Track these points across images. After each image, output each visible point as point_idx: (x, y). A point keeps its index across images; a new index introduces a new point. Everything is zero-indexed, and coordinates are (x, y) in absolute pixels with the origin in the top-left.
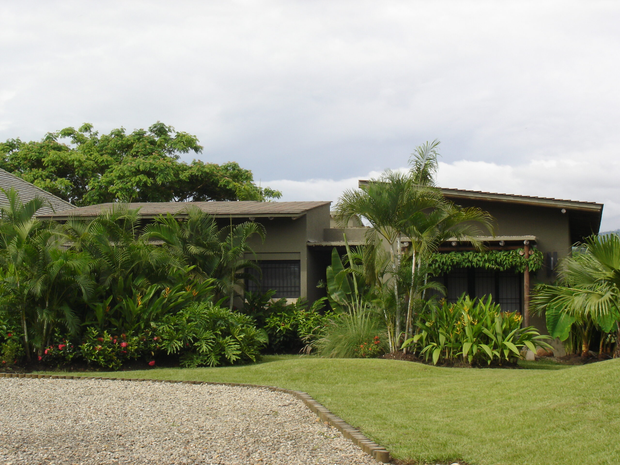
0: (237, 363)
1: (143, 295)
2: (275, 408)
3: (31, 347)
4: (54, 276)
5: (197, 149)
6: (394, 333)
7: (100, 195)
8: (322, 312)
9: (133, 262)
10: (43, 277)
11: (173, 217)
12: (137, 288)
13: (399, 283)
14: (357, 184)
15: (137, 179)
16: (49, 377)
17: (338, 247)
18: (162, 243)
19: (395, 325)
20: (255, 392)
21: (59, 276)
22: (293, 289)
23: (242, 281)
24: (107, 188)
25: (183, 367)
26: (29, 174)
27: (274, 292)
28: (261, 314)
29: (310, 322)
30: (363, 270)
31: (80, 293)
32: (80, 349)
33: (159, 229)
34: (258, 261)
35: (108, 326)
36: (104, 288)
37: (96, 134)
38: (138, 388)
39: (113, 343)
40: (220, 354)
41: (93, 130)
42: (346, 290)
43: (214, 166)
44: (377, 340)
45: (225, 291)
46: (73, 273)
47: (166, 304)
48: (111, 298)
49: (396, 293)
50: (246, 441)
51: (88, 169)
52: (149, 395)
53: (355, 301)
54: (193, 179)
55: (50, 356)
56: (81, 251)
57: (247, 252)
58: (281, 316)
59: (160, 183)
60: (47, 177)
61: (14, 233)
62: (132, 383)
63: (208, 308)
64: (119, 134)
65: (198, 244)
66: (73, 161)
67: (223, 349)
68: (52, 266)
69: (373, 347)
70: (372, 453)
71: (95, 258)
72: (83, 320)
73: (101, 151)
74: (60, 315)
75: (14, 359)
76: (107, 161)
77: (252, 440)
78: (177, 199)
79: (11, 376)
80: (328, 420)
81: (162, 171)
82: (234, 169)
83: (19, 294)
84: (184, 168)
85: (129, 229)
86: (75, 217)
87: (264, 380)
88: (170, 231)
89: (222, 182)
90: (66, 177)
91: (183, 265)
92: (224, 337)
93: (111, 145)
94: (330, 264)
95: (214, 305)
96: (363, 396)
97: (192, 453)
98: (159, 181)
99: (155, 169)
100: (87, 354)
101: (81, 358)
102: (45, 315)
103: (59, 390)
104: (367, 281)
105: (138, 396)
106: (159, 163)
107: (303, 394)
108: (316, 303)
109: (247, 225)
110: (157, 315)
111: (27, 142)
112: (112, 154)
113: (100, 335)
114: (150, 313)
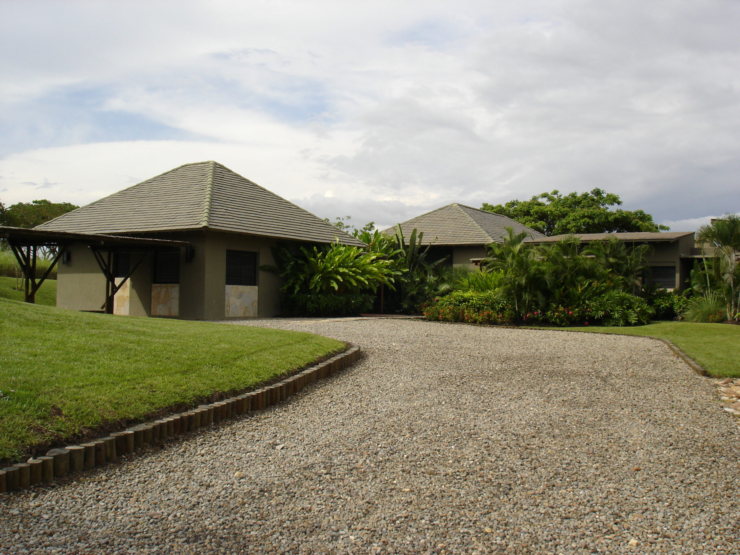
0: (635, 325)
1: (582, 285)
2: (650, 348)
3: (520, 313)
4: (532, 274)
5: (619, 203)
6: (731, 309)
7: (562, 230)
8: (688, 297)
9: (576, 267)
10: (526, 275)
11: (600, 242)
12: (578, 282)
13: (734, 280)
14: (710, 221)
15: (584, 221)
16: (527, 329)
17: (698, 259)
18: (594, 256)
19: (731, 305)
20: (641, 339)
21: (535, 275)
22: (671, 283)
23: (640, 278)
24: (566, 226)
25: (604, 326)
26: (523, 220)
27: (659, 285)
28: (651, 297)
29: (680, 302)
30: (713, 272)
31: (546, 284)
32: (546, 314)
33: (592, 248)
34: (650, 267)
35: (562, 303)
36: (560, 281)
37: (561, 196)
38: (575, 335)
39: (564, 312)
40: (625, 319)
41: (559, 194)
42: (702, 284)
43: (629, 213)
44: (720, 313)
45: (630, 284)
46: (543, 273)
47: (594, 291)
48: (564, 287)
49: (732, 286)
50: (627, 363)
51: (556, 216)
52: (580, 339)
53: (708, 290)
54: (616, 219)
55: (529, 318)
56: (547, 261)
57: (643, 262)
58: (663, 299)
59: (597, 222)
60: (533, 221)
61: (510, 251)
62: (572, 333)
63: (619, 293)
64: (574, 196)
65: (614, 257)
66: (547, 211)
67: (627, 317)
68: (531, 269)
69: (718, 317)
70: (697, 371)
71: (555, 265)
72: (548, 299)
73: (563, 205)
74: (535, 296)
75: (510, 320)
76: (567, 211)
77: (631, 362)
78: (607, 232)
79: (507, 328)
80: (678, 354)
81: (598, 216)
82: (641, 214)
83: (512, 283)
84: (611, 214)
85: (574, 249)
86: (544, 242)
87: (649, 333)
88: (598, 250)
89: (634, 222)
90: (543, 220)
91: (605, 269)
92: (628, 310)
93: (569, 202)
94: (693, 268)
95: (623, 291)
96: (705, 343)
97: (596, 367)
98: (596, 221)
99: (594, 214)
100: (550, 318)
101: (547, 319)
102: (527, 296)
103: (531, 335)
104: (715, 279)
105: (574, 339)
106: (596, 211)
107: (668, 341)
108: (685, 292)
109: (643, 246)
110: (590, 297)
111: (522, 202)
112: (569, 207)
113: (557, 307)
114: (585, 296)
